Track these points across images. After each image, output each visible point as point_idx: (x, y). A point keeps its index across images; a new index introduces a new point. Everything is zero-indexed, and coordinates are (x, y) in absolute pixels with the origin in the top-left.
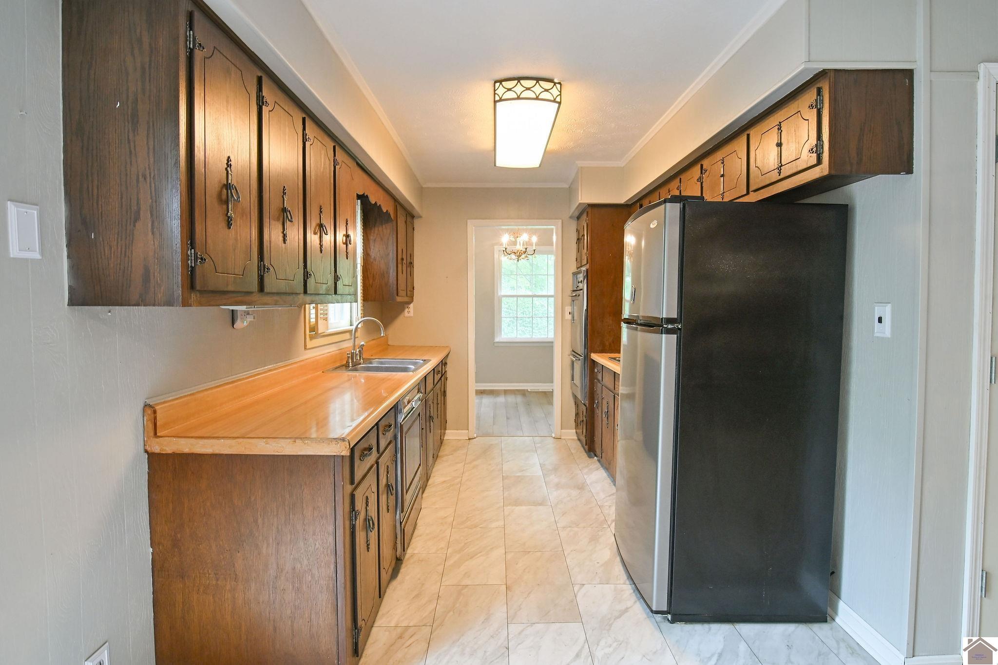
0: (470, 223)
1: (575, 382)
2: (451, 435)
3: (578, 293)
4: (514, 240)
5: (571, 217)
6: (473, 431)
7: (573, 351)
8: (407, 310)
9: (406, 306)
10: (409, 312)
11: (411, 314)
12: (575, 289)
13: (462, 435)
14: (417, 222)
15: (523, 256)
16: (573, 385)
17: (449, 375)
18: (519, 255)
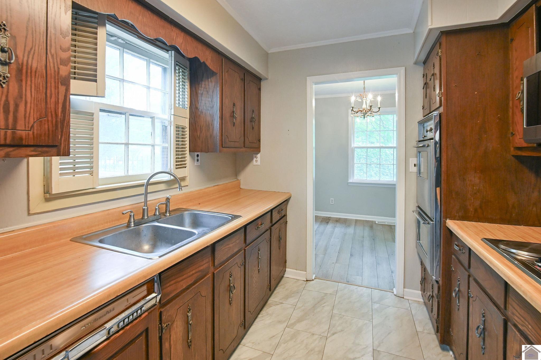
0: (308, 78)
1: (421, 242)
2: (290, 273)
3: (426, 143)
4: (361, 101)
5: (416, 63)
6: (311, 272)
7: (419, 207)
8: (255, 159)
9: (254, 156)
10: (256, 161)
11: (259, 163)
12: (422, 139)
13: (300, 275)
14: (262, 83)
15: (368, 114)
16: (419, 245)
17: (290, 218)
18: (365, 113)
